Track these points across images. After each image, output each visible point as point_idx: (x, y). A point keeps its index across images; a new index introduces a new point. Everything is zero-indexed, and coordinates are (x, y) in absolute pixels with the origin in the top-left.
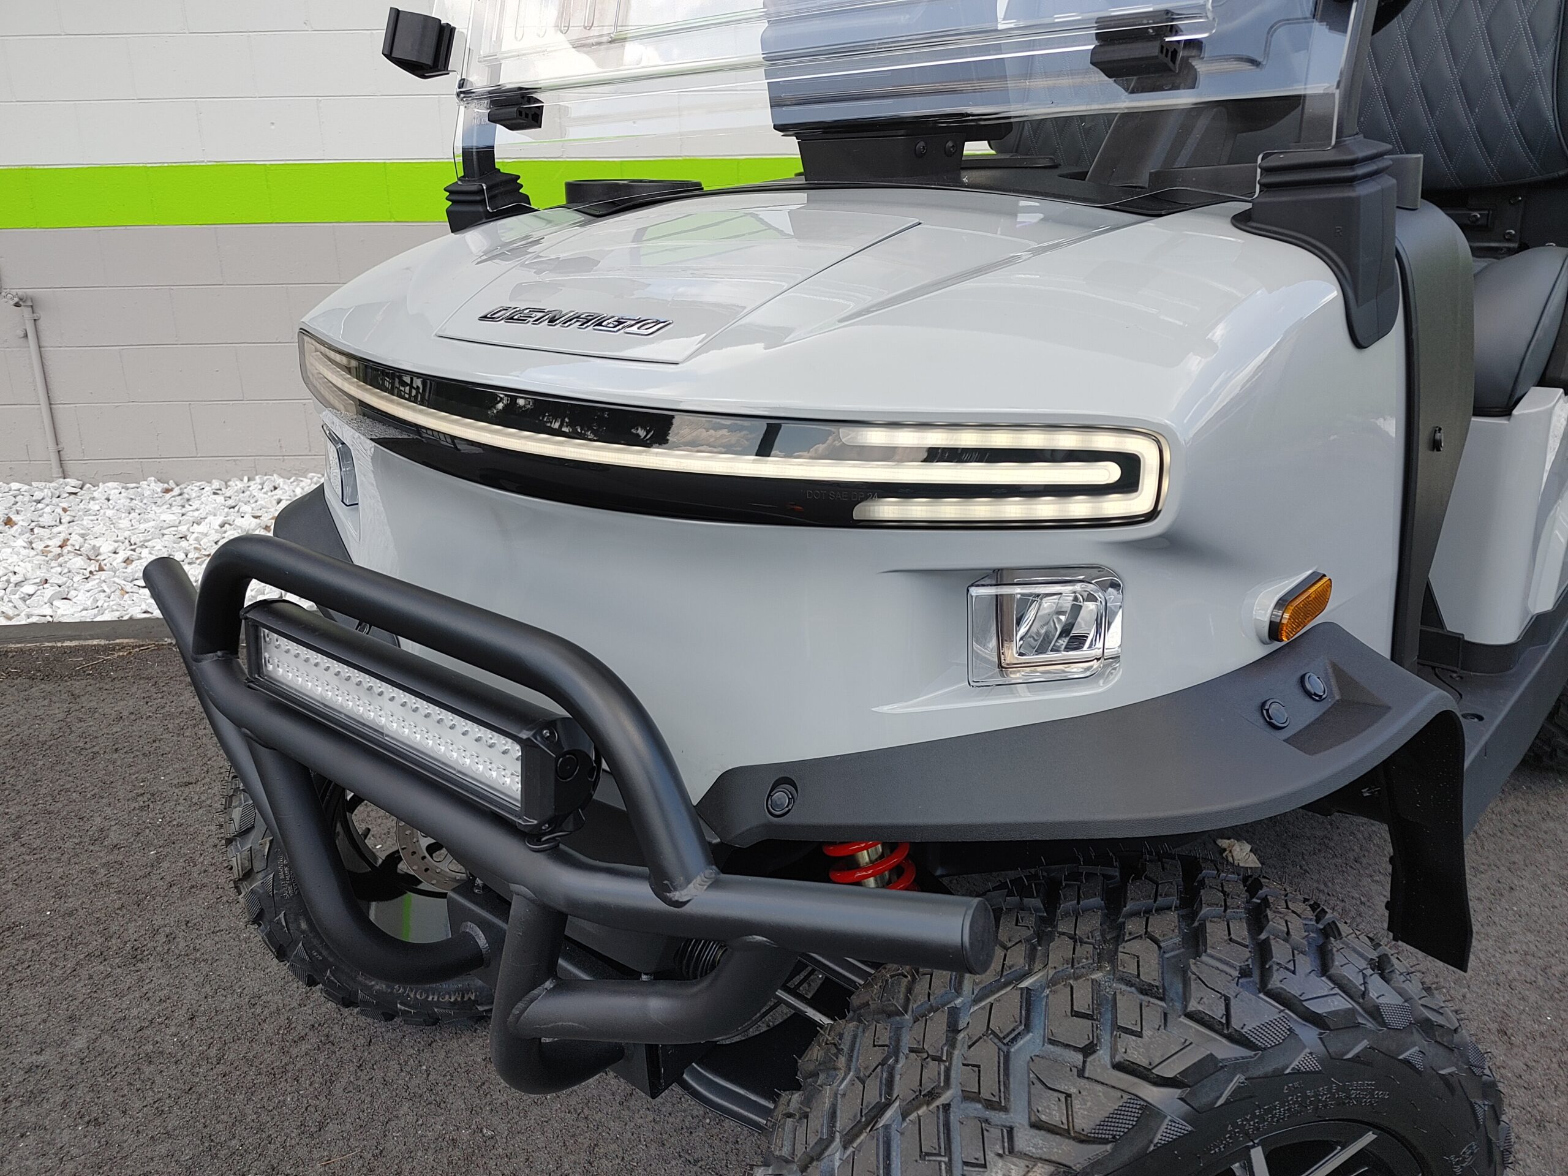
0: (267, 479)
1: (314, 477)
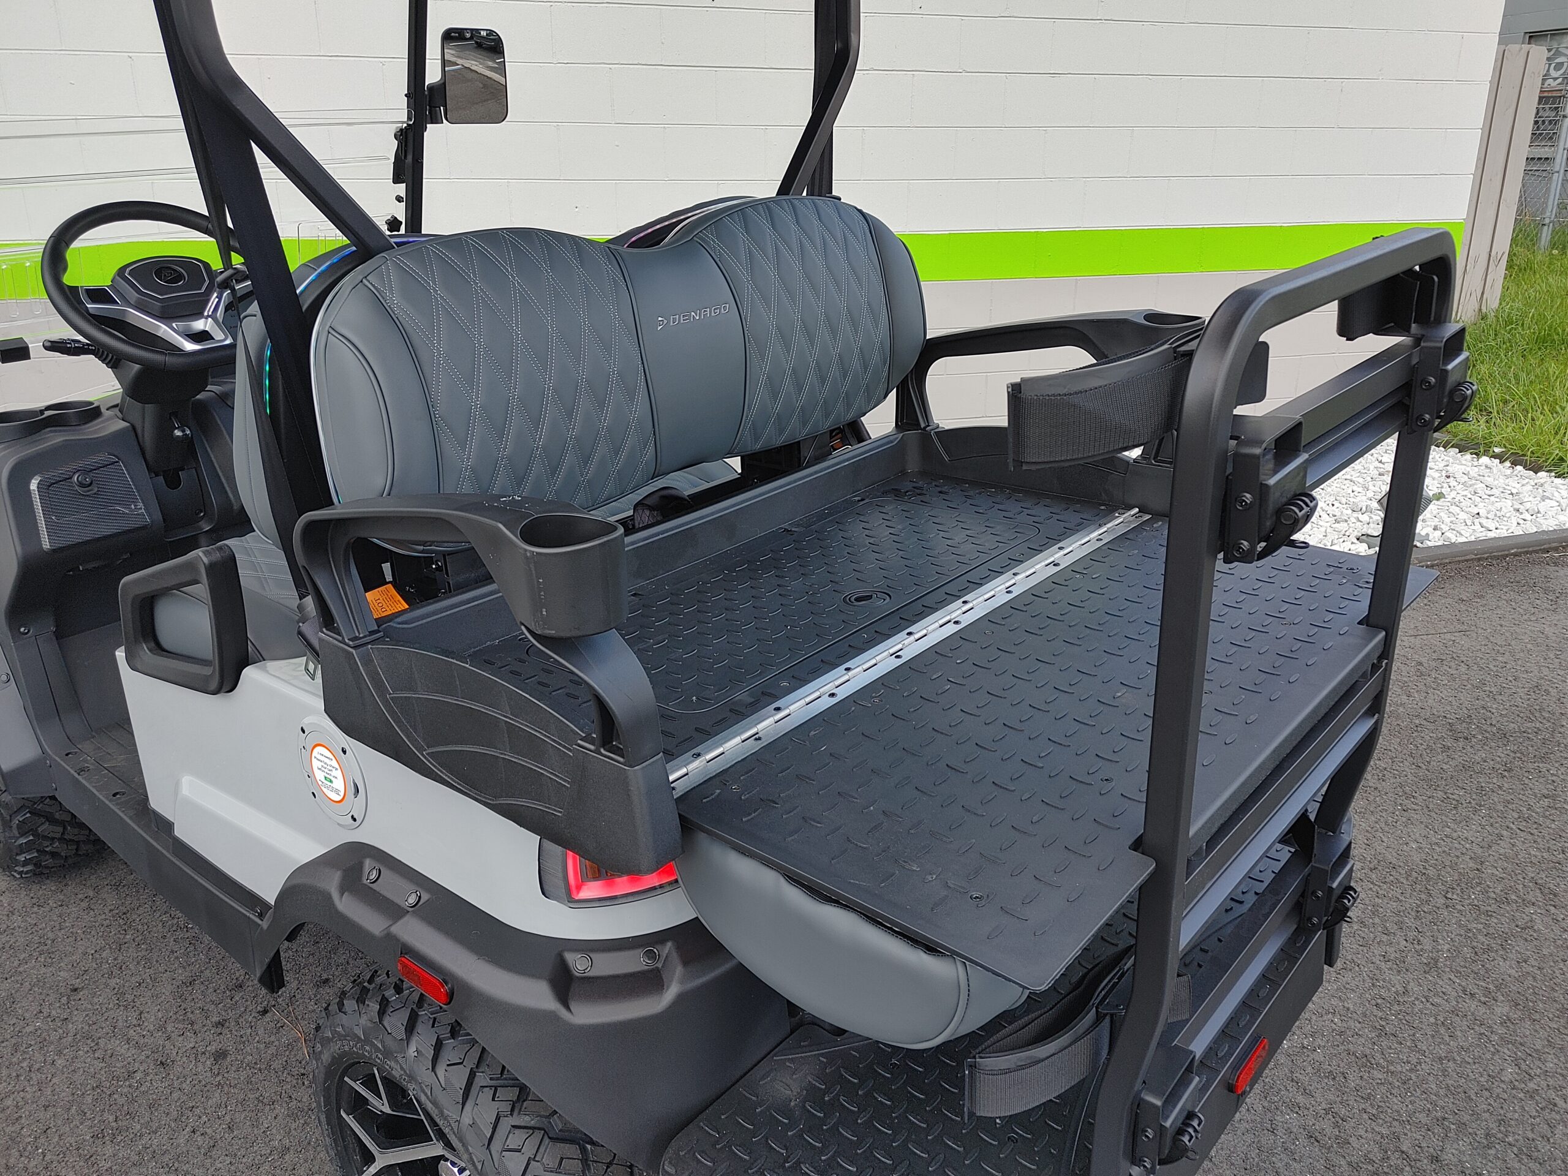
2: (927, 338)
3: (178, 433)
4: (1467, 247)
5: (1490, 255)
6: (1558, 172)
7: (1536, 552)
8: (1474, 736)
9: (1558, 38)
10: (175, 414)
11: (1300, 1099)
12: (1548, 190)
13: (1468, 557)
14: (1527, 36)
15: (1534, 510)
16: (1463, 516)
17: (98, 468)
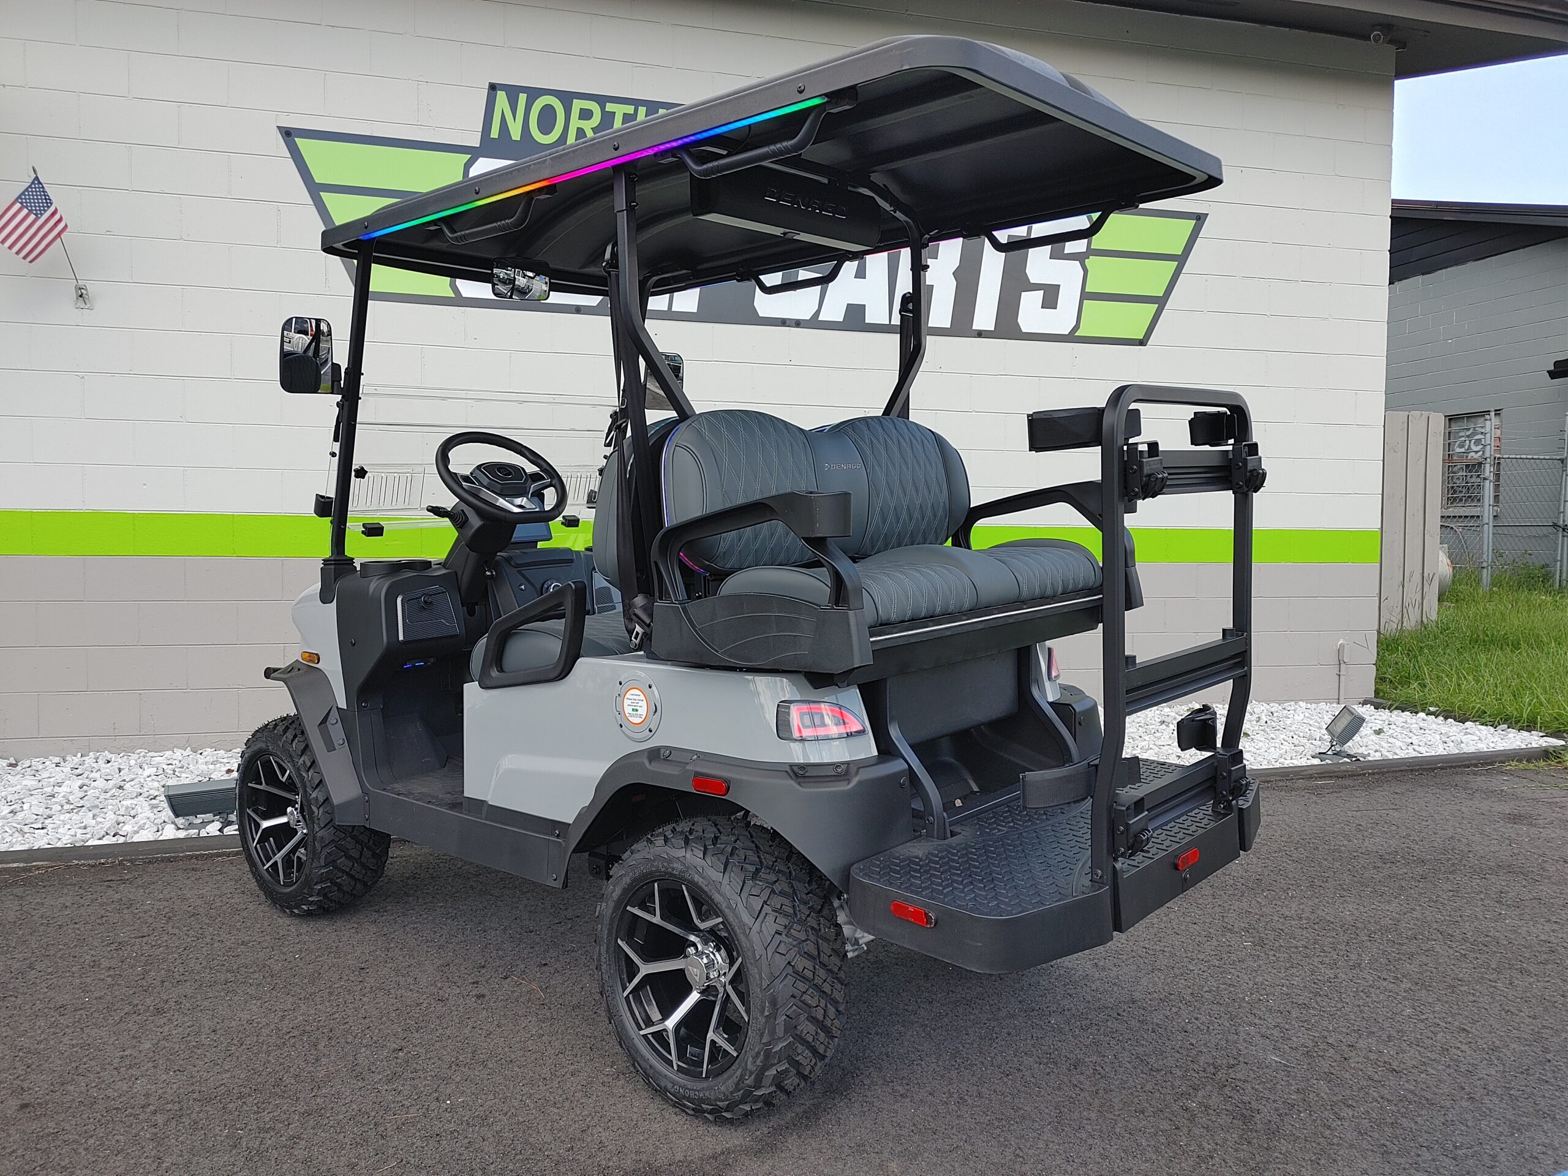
0: (99, 755)
1: (141, 752)
2: (971, 506)
3: (488, 573)
4: (1402, 569)
5: (1423, 577)
6: (1488, 524)
7: (1459, 767)
8: (1399, 861)
9: (1473, 420)
10: (486, 562)
11: (1257, 1021)
12: (1482, 539)
13: (1402, 768)
14: (1447, 418)
15: (1457, 740)
16: (1398, 744)
17: (439, 593)
